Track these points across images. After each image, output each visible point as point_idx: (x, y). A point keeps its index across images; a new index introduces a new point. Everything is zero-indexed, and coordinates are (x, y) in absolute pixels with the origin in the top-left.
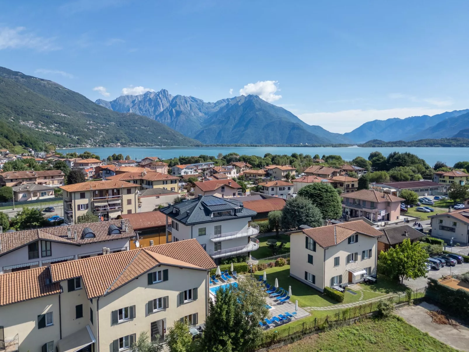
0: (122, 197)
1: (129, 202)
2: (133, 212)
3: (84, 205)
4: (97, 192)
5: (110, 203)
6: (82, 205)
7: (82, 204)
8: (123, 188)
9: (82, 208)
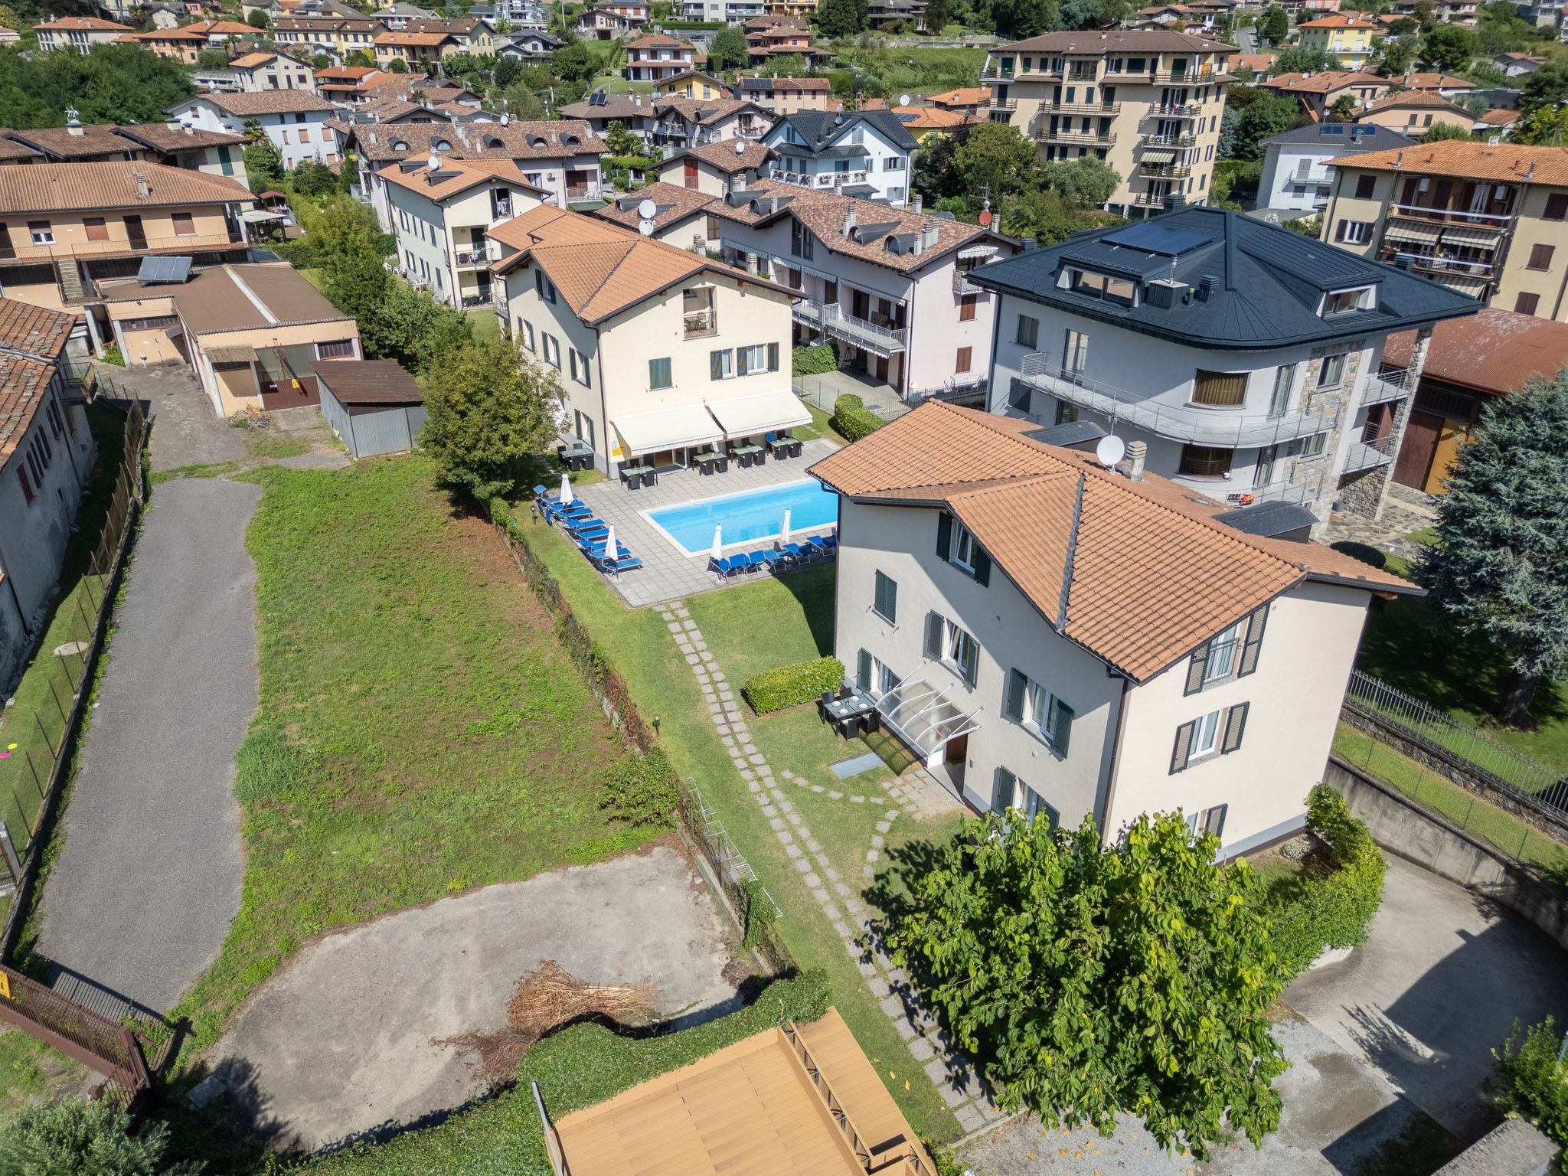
0: (1511, 226)
1: (1541, 258)
2: (1543, 311)
3: (1361, 225)
4: (1424, 186)
5: (1448, 239)
6: (1354, 224)
7: (1355, 220)
8: (1531, 186)
9: (1351, 237)
